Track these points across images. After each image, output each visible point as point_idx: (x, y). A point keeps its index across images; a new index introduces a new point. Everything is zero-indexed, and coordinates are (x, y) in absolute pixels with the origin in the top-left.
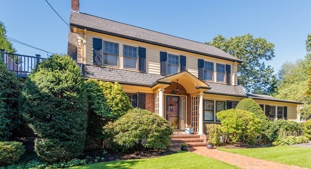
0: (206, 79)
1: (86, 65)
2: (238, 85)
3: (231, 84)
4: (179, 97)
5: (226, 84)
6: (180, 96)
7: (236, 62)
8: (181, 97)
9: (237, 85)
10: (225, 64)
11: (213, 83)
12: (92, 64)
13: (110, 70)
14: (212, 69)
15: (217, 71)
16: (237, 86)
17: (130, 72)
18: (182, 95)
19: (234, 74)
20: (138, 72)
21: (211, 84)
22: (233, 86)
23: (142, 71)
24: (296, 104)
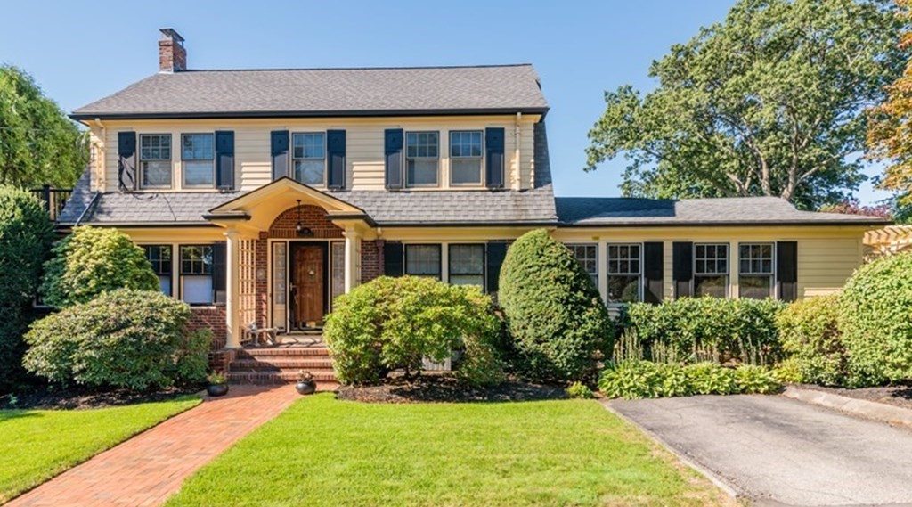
0: (413, 182)
1: (106, 193)
2: (536, 187)
3: (506, 188)
4: (327, 242)
5: (485, 188)
6: (329, 240)
7: (519, 114)
8: (332, 242)
9: (532, 186)
10: (483, 128)
11: (435, 194)
12: (118, 190)
13: (151, 198)
14: (434, 152)
15: (454, 152)
16: (533, 191)
17: (196, 195)
18: (333, 237)
19: (518, 152)
20: (216, 193)
21: (428, 196)
22: (514, 191)
23: (225, 189)
24: (860, 229)
